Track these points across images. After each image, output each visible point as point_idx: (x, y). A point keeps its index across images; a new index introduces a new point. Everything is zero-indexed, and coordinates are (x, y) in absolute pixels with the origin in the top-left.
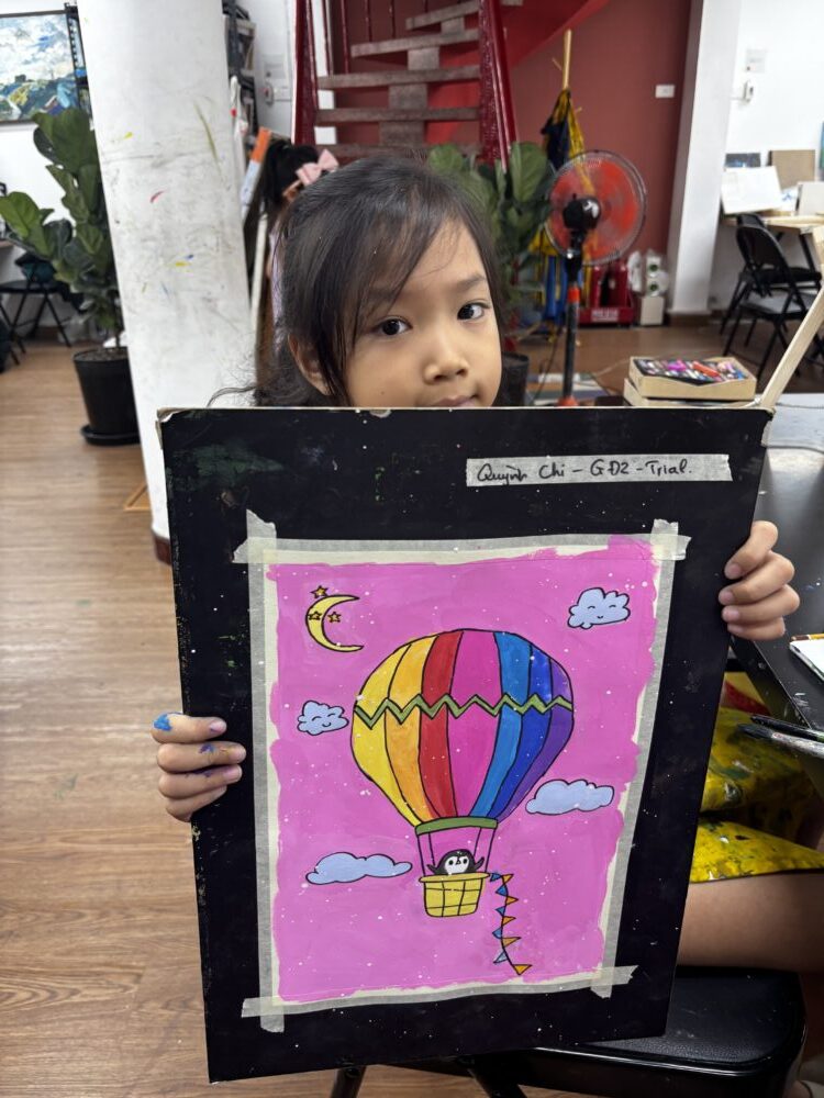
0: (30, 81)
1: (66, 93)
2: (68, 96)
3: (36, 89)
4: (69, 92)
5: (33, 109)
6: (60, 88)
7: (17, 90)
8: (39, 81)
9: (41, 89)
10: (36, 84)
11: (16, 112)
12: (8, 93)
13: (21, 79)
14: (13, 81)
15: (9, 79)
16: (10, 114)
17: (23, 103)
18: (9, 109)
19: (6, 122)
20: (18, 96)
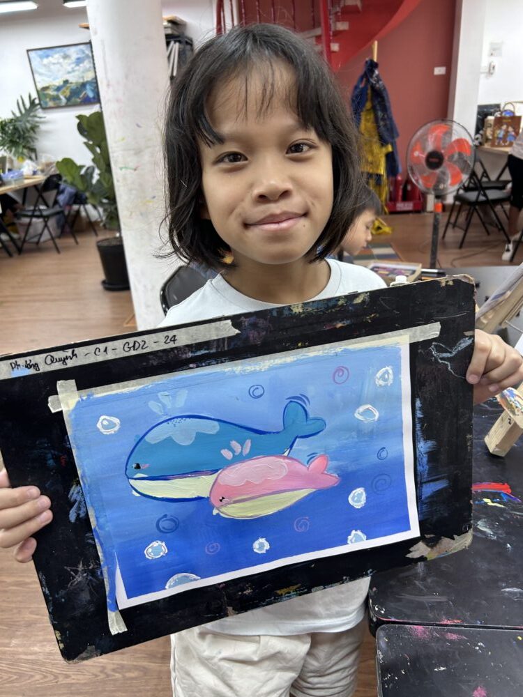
0: (71, 83)
4: (93, 89)
5: (73, 99)
6: (88, 87)
7: (64, 89)
9: (77, 87)
10: (74, 84)
11: (64, 101)
12: (59, 90)
13: (66, 82)
14: (62, 83)
15: (59, 82)
16: (61, 102)
17: (67, 96)
18: (60, 99)
19: (58, 107)
20: (65, 92)
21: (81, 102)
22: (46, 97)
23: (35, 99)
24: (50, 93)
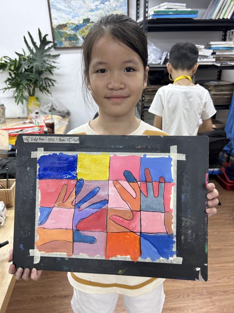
0: (92, 22)
7: (84, 28)
12: (78, 30)
13: (87, 21)
14: (81, 22)
15: (78, 21)
16: (77, 44)
18: (77, 39)
19: (74, 48)
20: (83, 32)
22: (62, 37)
24: (67, 31)
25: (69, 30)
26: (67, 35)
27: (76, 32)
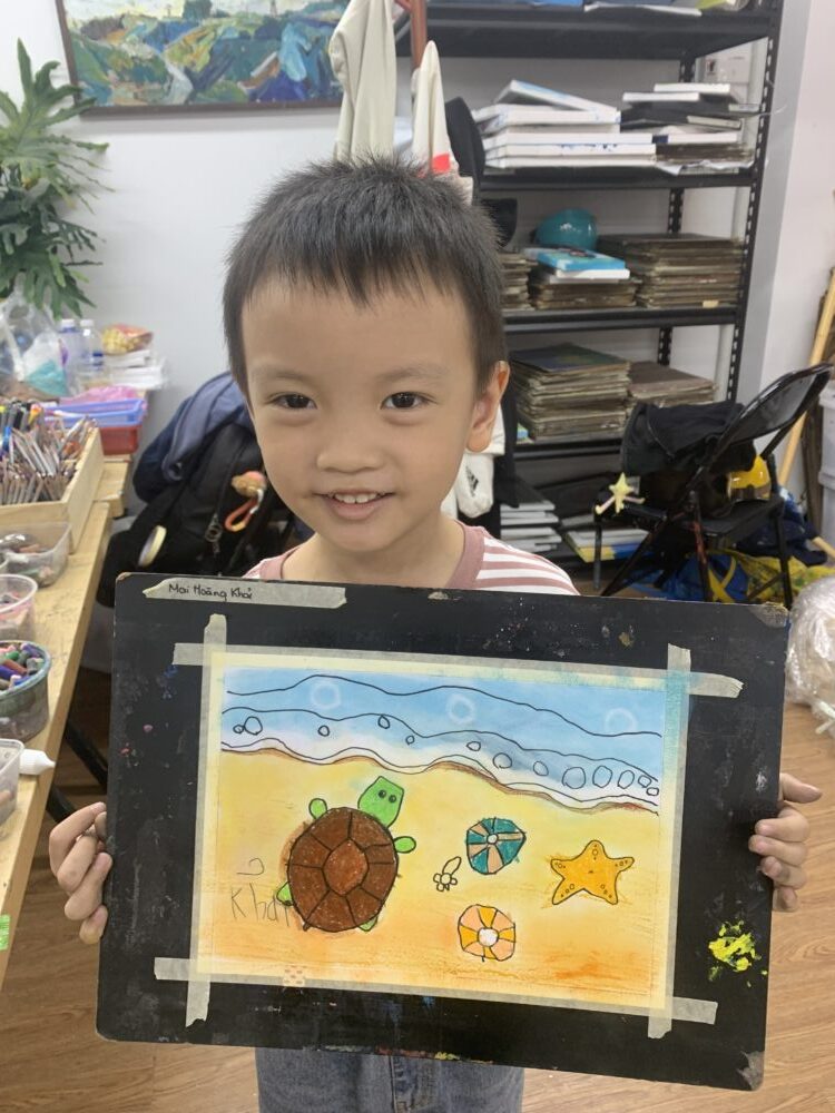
0: (220, 15)
1: (301, 49)
2: (306, 54)
3: (236, 35)
4: (307, 47)
5: (221, 80)
6: (289, 38)
7: (189, 35)
8: (242, 17)
9: (244, 36)
10: (234, 24)
11: (181, 86)
12: (166, 42)
13: (199, 8)
16: (167, 94)
17: (198, 68)
18: (166, 77)
19: (154, 111)
20: (188, 50)
21: (253, 96)
22: (105, 67)
23: (53, 65)
24: (125, 47)
25: (132, 43)
26: (126, 61)
27: (161, 50)
